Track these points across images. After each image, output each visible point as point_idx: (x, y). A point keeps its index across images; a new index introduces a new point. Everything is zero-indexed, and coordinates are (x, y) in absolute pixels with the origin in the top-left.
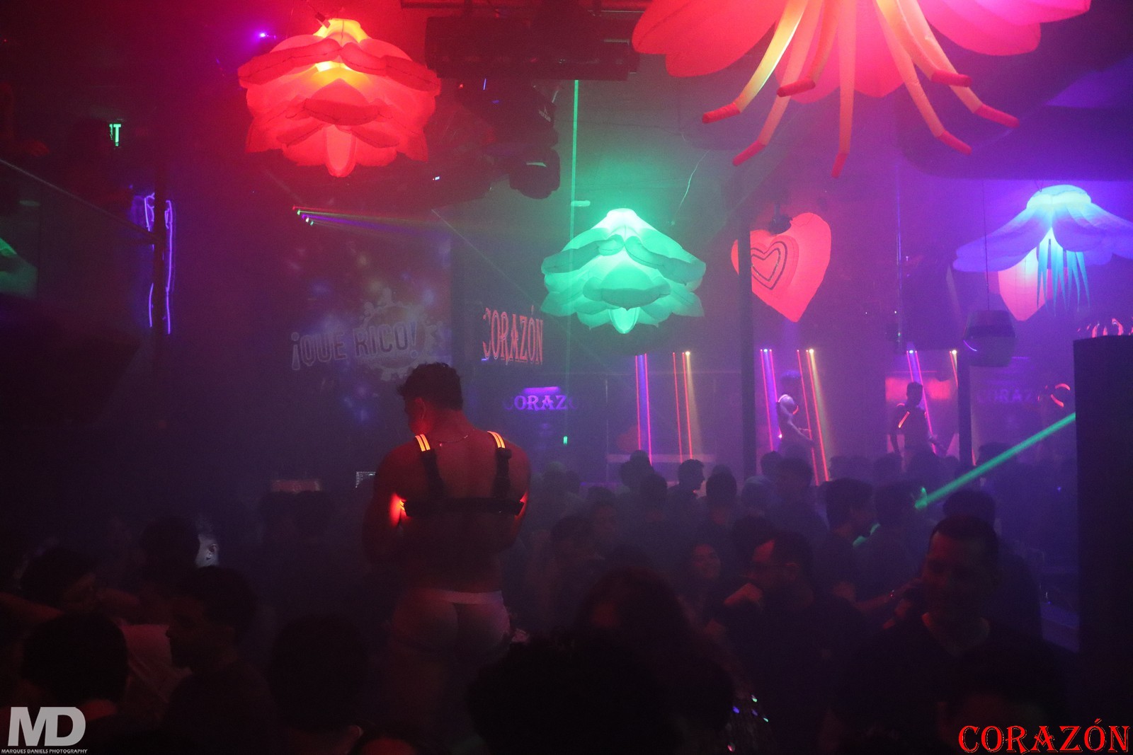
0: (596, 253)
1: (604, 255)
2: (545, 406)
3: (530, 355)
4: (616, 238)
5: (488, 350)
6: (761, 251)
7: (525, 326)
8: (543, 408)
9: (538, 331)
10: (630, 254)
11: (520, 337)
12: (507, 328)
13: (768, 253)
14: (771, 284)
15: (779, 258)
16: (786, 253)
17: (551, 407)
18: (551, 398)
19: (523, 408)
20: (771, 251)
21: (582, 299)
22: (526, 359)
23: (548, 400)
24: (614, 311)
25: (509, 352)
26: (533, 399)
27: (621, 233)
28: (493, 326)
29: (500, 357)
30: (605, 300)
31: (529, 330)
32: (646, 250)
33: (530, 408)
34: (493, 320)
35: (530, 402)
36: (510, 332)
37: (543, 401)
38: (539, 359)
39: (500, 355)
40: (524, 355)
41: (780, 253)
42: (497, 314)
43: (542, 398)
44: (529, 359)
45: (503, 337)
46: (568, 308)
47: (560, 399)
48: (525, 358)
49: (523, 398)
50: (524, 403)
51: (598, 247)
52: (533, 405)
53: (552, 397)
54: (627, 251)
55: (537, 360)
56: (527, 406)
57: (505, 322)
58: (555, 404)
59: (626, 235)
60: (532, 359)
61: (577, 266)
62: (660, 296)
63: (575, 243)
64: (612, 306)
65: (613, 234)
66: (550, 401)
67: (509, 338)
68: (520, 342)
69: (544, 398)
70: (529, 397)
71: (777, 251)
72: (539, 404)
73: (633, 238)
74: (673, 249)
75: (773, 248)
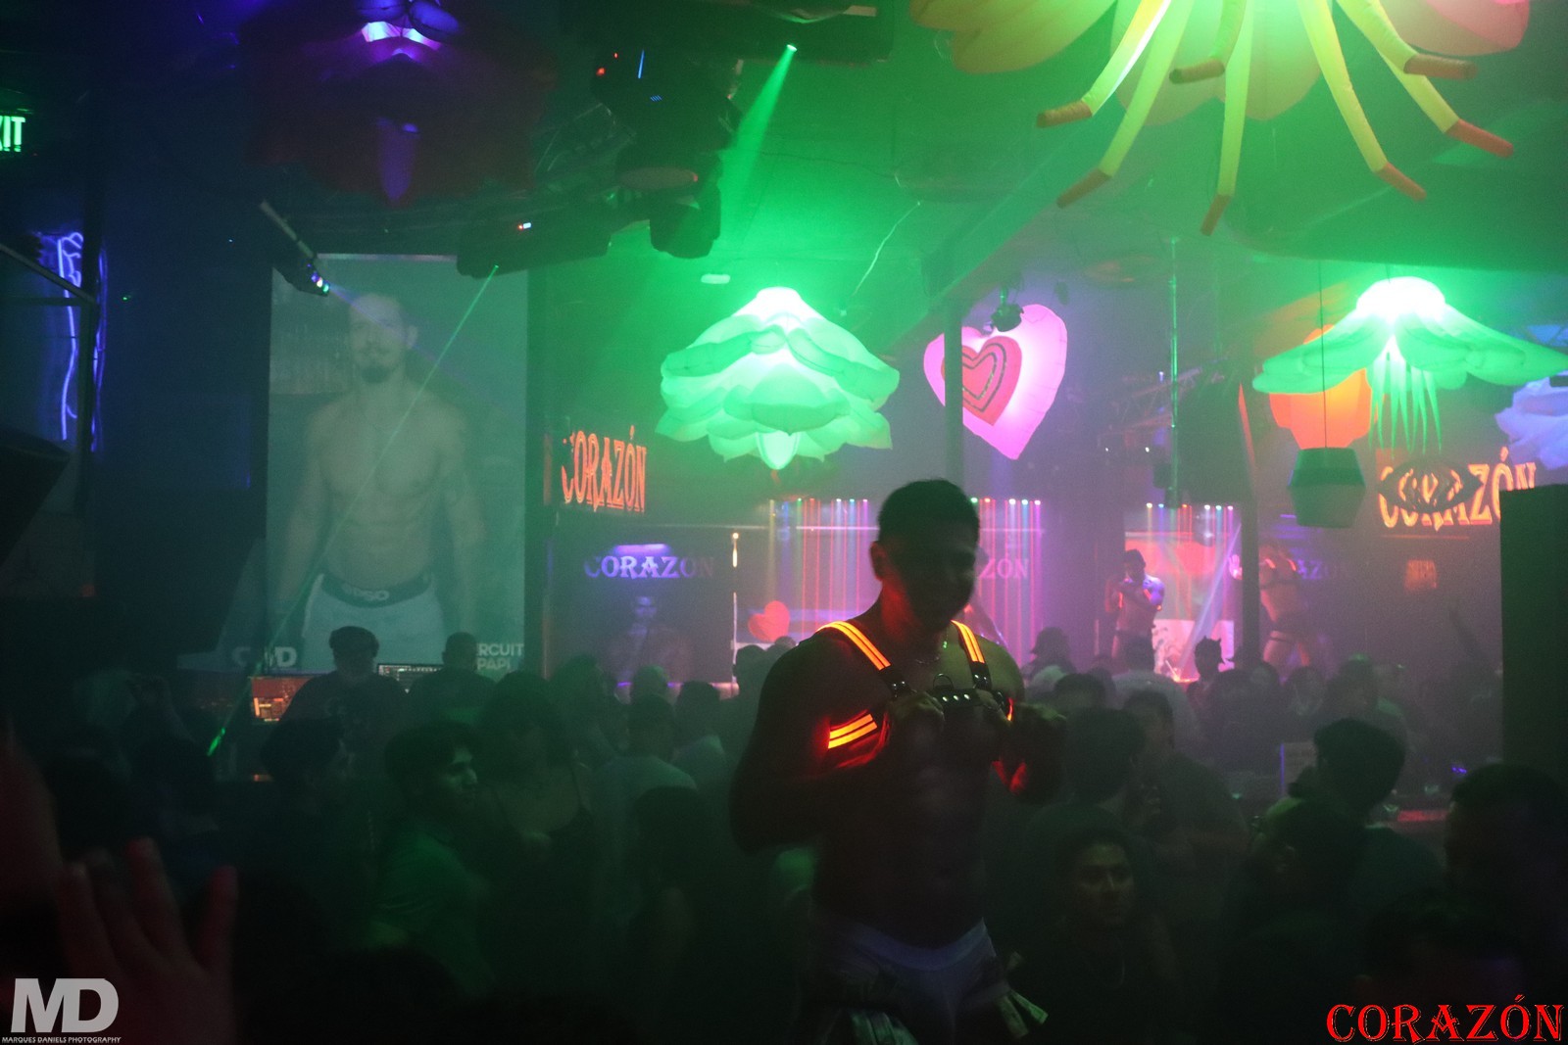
0: (747, 350)
1: (757, 353)
2: (647, 573)
3: (627, 497)
4: (776, 330)
5: (569, 488)
6: (969, 358)
7: (621, 456)
8: (643, 574)
9: (639, 463)
10: (795, 354)
11: (615, 472)
12: (597, 458)
13: (979, 360)
14: (981, 404)
15: (995, 366)
16: (1005, 360)
17: (655, 575)
18: (655, 561)
19: (613, 574)
20: (981, 357)
21: (721, 418)
22: (623, 504)
23: (650, 563)
24: (765, 436)
25: (599, 491)
26: (629, 562)
27: (781, 322)
28: (577, 453)
29: (585, 500)
30: (757, 419)
31: (627, 461)
32: (818, 348)
33: (624, 575)
34: (578, 446)
35: (624, 566)
36: (600, 460)
37: (644, 565)
38: (640, 505)
39: (586, 496)
40: (618, 497)
41: (995, 360)
42: (584, 436)
43: (641, 559)
44: (625, 503)
45: (590, 472)
46: (694, 431)
47: (668, 562)
48: (619, 501)
49: (614, 559)
50: (616, 567)
51: (750, 342)
52: (628, 571)
53: (657, 560)
54: (791, 348)
55: (637, 505)
56: (620, 571)
57: (594, 449)
58: (660, 570)
59: (789, 326)
60: (630, 503)
61: (716, 368)
62: (836, 416)
63: (714, 334)
64: (764, 428)
65: (769, 324)
66: (654, 565)
67: (599, 472)
68: (613, 479)
69: (644, 560)
70: (624, 559)
71: (991, 356)
72: (638, 569)
73: (798, 332)
74: (854, 349)
75: (984, 354)
